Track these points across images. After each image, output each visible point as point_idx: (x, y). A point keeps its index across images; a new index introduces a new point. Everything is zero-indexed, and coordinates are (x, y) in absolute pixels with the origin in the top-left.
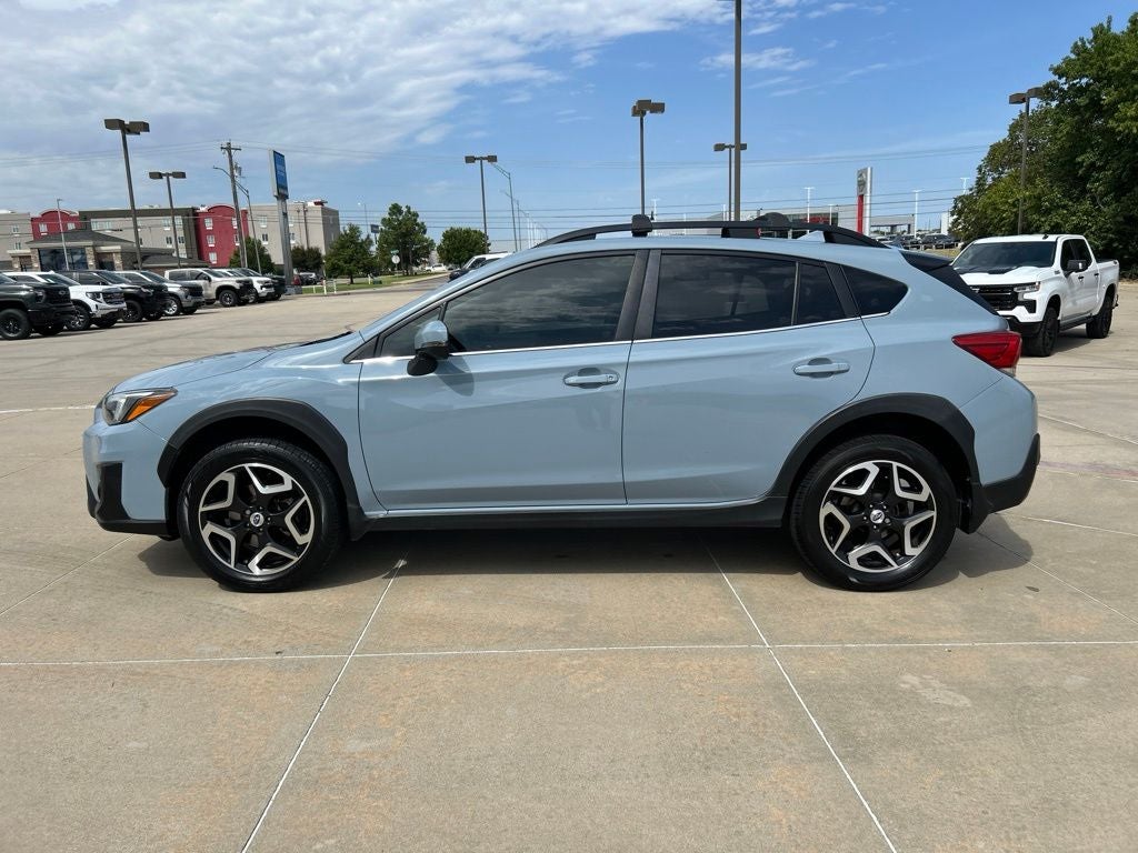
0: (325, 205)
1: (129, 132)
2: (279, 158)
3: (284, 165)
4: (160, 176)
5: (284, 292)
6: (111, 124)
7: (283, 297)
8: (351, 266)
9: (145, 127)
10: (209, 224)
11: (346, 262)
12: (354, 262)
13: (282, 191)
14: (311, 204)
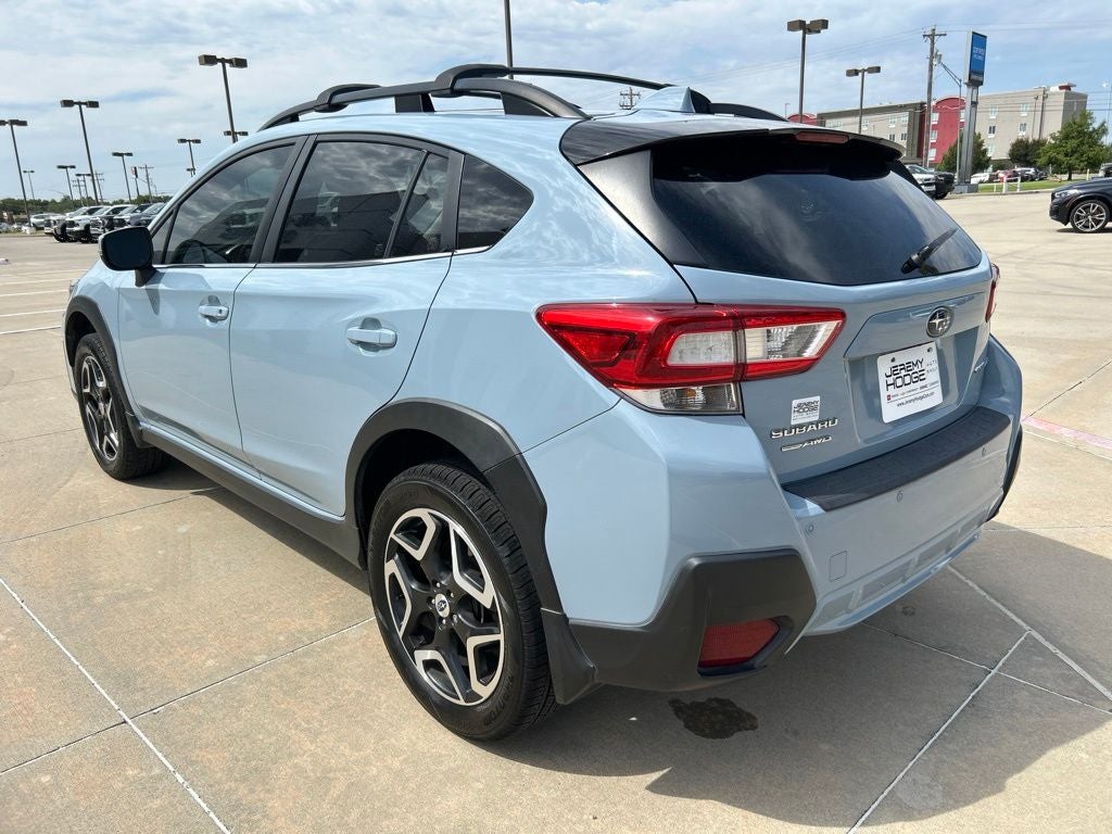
0: (1073, 89)
1: (810, 31)
2: (979, 41)
3: (984, 47)
4: (856, 72)
5: (951, 190)
6: (793, 26)
7: (949, 195)
8: (1072, 160)
9: (824, 24)
10: (935, 118)
11: (1066, 155)
12: (1076, 155)
13: (974, 77)
14: (1054, 89)
